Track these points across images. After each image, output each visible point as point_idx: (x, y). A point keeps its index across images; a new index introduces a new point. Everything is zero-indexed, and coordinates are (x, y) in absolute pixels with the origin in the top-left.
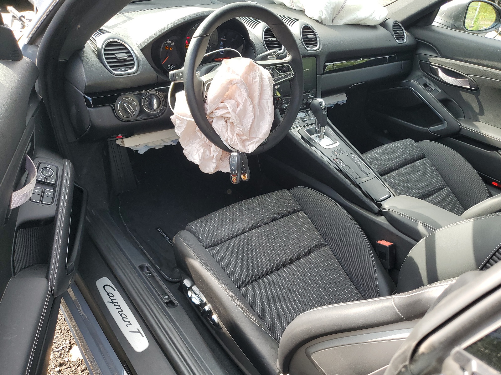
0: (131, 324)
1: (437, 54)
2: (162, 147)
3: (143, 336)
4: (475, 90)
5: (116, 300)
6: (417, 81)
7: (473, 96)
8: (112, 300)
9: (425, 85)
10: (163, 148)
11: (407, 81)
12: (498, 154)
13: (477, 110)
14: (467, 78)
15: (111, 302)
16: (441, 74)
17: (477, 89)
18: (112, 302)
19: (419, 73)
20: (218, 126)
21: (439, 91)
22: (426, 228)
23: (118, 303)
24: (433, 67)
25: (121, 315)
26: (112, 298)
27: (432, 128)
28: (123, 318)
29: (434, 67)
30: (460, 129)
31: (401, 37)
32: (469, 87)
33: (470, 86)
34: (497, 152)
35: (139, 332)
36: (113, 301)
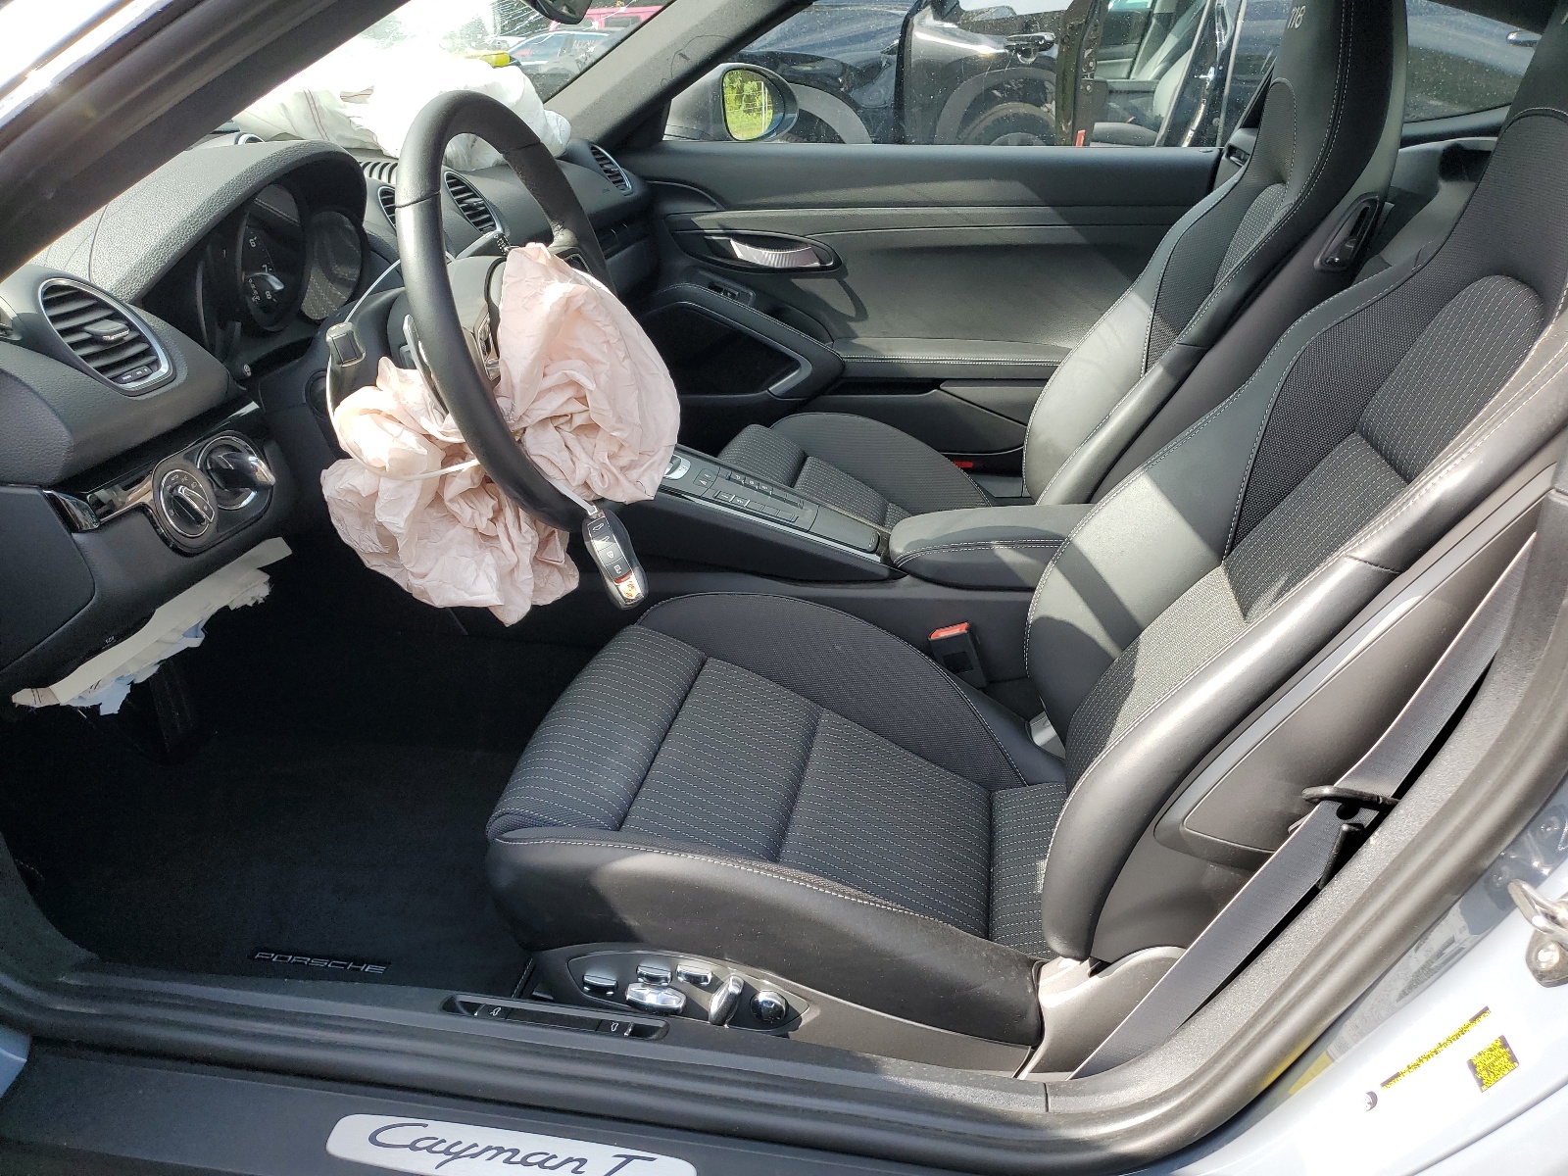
0: (583, 1161)
1: (714, 205)
2: (155, 669)
3: (652, 1159)
4: (834, 268)
5: (459, 1143)
6: (690, 281)
7: (834, 282)
8: (447, 1152)
9: (713, 287)
10: (159, 670)
11: (671, 287)
12: (942, 392)
13: (849, 310)
14: (806, 244)
15: (450, 1157)
16: (741, 251)
17: (838, 263)
18: (457, 1156)
19: (683, 262)
20: (545, 450)
21: (751, 294)
22: (1016, 550)
23: (476, 1145)
24: (714, 240)
25: (524, 1162)
26: (442, 1147)
27: (778, 387)
28: (541, 1165)
29: (714, 238)
30: (843, 365)
31: (618, 181)
32: (817, 264)
33: (821, 262)
34: (939, 389)
35: (629, 1159)
36: (452, 1150)
